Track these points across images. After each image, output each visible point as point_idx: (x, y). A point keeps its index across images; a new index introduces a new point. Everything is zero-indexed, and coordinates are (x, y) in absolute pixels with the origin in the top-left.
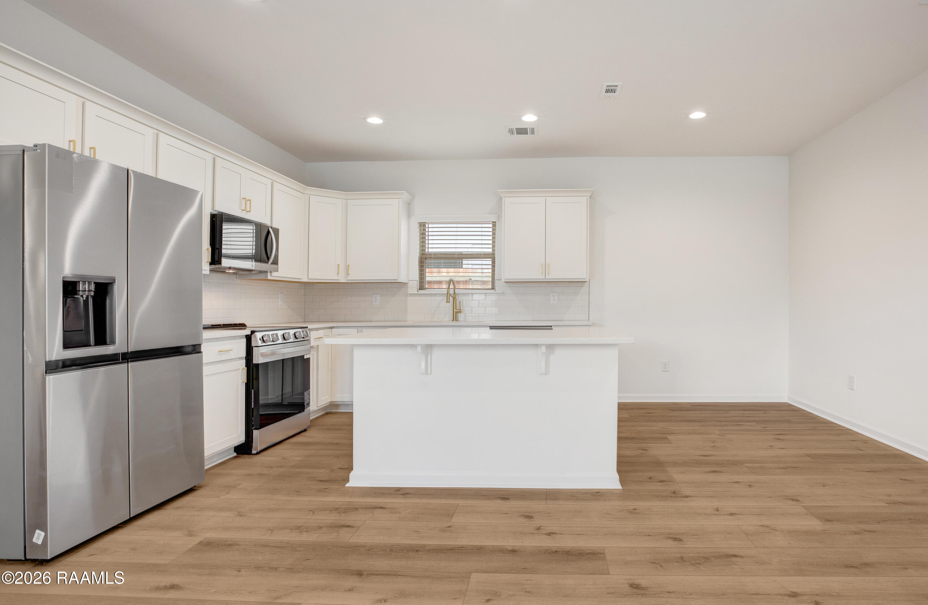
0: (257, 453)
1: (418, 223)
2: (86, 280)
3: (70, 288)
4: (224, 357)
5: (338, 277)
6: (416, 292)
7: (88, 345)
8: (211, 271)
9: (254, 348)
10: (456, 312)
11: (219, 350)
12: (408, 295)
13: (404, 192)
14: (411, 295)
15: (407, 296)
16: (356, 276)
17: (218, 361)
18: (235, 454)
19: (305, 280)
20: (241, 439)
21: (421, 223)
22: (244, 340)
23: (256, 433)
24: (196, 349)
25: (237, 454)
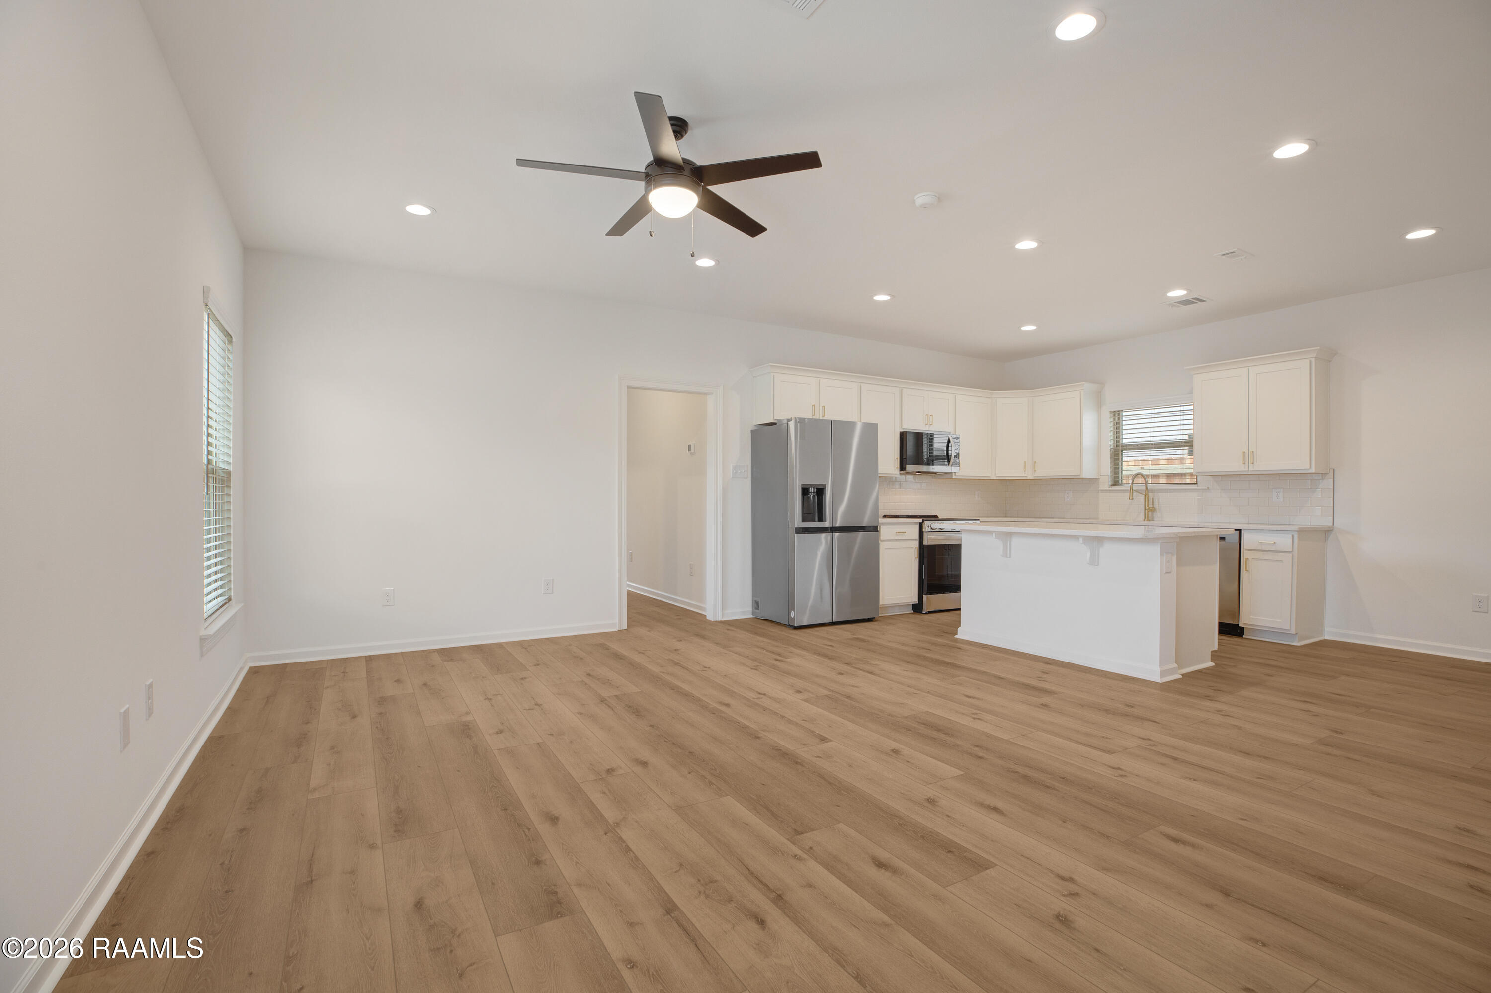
0: (926, 614)
1: (1111, 412)
2: (811, 485)
3: (806, 491)
4: (900, 537)
5: (1025, 473)
6: (1108, 488)
7: (814, 521)
8: (900, 474)
9: (924, 533)
10: (1149, 511)
11: (896, 531)
12: (1100, 491)
13: (1084, 382)
14: (1103, 491)
15: (1098, 492)
16: (1043, 472)
17: (897, 540)
18: (913, 612)
19: (993, 477)
20: (915, 600)
21: (1115, 411)
22: (918, 527)
23: (925, 597)
24: (875, 529)
25: (914, 611)
